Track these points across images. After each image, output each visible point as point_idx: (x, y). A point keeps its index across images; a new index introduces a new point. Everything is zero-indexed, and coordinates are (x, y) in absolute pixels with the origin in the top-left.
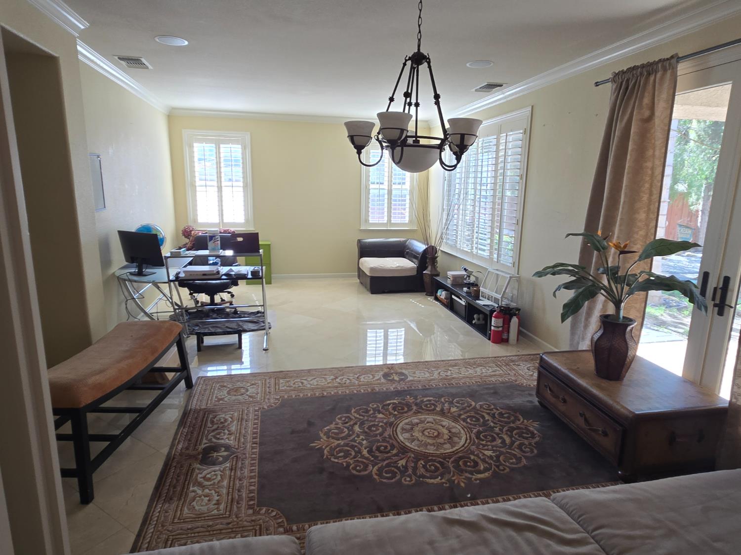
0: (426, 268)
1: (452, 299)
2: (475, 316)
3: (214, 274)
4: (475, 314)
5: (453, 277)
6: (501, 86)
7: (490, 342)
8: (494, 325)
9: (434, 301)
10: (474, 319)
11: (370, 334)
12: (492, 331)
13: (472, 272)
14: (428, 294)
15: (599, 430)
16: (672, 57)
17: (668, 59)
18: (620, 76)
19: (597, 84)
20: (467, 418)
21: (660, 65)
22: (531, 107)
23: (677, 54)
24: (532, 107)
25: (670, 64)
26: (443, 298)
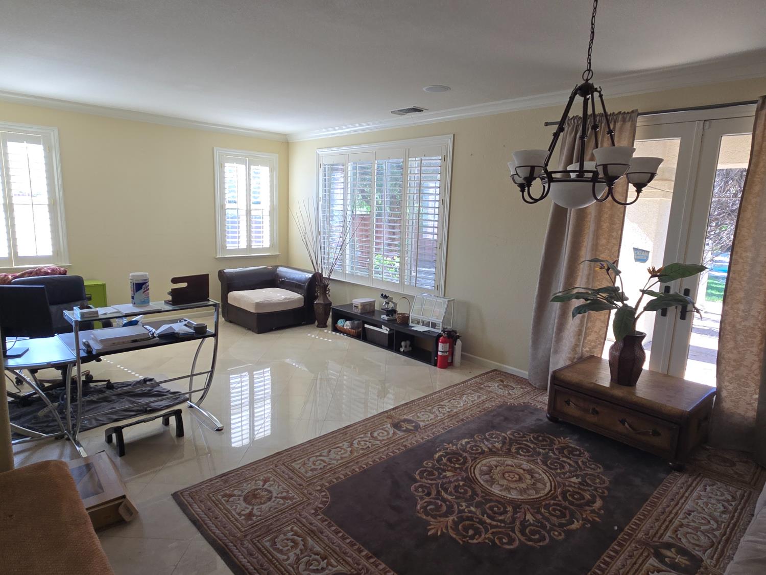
0: (316, 298)
1: (364, 328)
2: (403, 344)
3: (149, 339)
4: (401, 342)
5: (361, 305)
6: (420, 111)
7: (438, 369)
8: (441, 350)
9: (334, 333)
10: (402, 347)
11: (234, 380)
12: (439, 357)
13: (392, 298)
14: (321, 325)
15: (649, 432)
16: (633, 112)
17: (628, 113)
18: (576, 121)
19: (547, 124)
20: (519, 451)
21: (620, 117)
22: (452, 135)
23: (637, 110)
24: (454, 135)
25: (630, 117)
26: (349, 328)
